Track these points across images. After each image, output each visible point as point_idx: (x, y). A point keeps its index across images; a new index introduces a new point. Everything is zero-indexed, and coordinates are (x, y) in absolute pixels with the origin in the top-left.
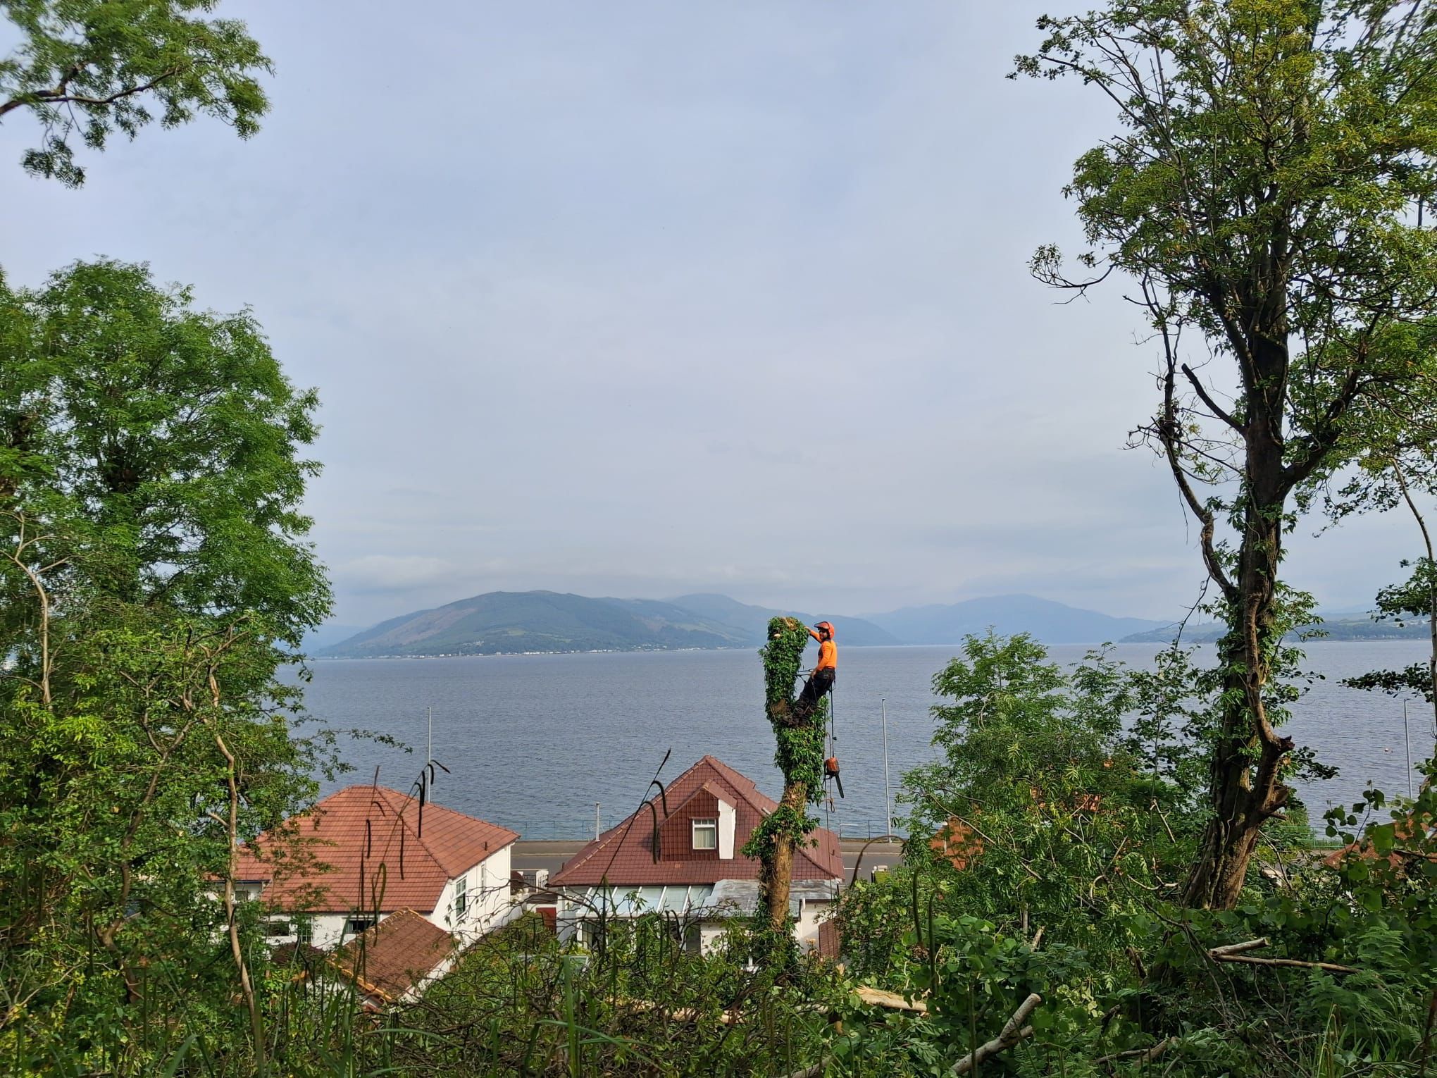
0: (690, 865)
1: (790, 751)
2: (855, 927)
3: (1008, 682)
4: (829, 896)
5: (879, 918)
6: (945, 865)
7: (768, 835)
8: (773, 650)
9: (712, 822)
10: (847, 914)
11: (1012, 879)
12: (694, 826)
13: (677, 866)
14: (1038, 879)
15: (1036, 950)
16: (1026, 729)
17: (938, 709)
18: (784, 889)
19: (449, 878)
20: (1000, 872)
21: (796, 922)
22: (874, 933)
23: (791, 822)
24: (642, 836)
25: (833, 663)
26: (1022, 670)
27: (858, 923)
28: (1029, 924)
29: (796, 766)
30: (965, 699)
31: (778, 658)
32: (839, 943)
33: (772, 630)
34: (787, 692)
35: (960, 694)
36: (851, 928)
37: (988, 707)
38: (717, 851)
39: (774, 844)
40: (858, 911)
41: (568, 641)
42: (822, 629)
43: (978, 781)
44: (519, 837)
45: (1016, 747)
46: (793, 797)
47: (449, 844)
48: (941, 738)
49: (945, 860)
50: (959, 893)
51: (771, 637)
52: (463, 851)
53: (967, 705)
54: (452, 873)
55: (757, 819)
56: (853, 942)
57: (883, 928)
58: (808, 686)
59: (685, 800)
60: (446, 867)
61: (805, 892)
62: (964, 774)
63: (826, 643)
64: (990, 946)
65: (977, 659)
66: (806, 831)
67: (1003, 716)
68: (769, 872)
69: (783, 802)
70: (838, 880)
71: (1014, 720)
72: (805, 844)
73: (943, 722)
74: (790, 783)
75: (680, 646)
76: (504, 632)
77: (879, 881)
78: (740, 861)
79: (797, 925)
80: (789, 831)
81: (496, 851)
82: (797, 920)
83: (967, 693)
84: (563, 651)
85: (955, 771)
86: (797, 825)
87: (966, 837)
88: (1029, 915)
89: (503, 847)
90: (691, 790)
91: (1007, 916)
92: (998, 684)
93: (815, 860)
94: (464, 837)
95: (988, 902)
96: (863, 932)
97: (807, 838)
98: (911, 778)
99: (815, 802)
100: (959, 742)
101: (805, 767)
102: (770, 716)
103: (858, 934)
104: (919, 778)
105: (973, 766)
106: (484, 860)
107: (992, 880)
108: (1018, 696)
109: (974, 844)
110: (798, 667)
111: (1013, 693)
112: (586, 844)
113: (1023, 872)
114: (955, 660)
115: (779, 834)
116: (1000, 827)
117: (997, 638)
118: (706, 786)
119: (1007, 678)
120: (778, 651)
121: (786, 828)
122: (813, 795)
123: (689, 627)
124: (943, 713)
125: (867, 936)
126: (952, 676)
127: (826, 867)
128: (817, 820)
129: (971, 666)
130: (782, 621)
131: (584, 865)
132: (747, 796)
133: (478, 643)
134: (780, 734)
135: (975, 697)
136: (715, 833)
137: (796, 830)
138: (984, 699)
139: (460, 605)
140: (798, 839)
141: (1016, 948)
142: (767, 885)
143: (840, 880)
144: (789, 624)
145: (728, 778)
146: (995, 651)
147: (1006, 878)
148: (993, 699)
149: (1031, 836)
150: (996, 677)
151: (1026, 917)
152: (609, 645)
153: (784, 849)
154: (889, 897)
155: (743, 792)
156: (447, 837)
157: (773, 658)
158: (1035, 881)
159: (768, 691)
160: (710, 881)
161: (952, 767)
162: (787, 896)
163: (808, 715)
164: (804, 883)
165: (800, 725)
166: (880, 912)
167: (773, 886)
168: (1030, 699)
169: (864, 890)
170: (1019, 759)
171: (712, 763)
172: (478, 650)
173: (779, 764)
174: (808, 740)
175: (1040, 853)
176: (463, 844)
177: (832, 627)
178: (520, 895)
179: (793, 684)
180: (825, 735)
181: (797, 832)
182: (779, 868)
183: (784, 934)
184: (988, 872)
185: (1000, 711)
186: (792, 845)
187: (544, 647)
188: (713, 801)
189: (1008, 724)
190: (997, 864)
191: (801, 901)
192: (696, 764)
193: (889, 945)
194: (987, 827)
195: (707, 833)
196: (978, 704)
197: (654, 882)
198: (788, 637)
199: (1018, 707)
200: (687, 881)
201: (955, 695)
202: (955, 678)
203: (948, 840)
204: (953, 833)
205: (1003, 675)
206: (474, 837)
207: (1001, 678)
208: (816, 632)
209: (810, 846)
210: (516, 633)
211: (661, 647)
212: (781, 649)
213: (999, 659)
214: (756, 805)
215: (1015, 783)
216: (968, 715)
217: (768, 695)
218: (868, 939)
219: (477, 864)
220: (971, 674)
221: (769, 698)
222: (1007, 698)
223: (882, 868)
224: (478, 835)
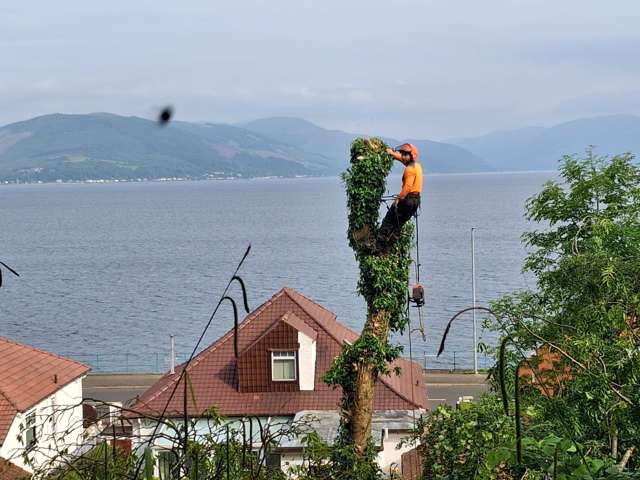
0: (270, 396)
1: (374, 279)
2: (438, 452)
3: (606, 206)
4: (411, 426)
5: (463, 442)
6: (533, 392)
7: (350, 363)
8: (356, 174)
9: (291, 354)
10: (431, 440)
11: (602, 403)
12: (273, 358)
13: (256, 397)
14: (629, 404)
15: (624, 471)
16: (622, 254)
17: (530, 236)
18: (367, 416)
19: (18, 411)
20: (589, 397)
21: (378, 451)
22: (458, 459)
23: (374, 351)
24: (219, 368)
25: (419, 188)
26: (622, 193)
27: (442, 449)
28: (618, 450)
29: (379, 295)
30: (560, 223)
31: (360, 182)
32: (422, 469)
33: (355, 153)
34: (370, 218)
35: (554, 219)
36: (434, 454)
37: (583, 232)
38: (297, 382)
39: (357, 372)
40: (441, 437)
41: (134, 168)
42: (403, 152)
43: (569, 308)
44: (91, 370)
45: (610, 270)
46: (376, 325)
47: (16, 377)
48: (533, 265)
49: (532, 387)
50: (547, 417)
51: (354, 160)
52: (31, 384)
53: (562, 230)
54: (20, 407)
55: (338, 349)
56: (436, 466)
57: (468, 454)
58: (391, 211)
59: (263, 333)
60: (14, 400)
61: (388, 422)
62: (556, 302)
63: (410, 168)
64: (577, 466)
65: (574, 181)
66: (389, 360)
67: (598, 240)
68: (351, 399)
69: (366, 330)
70: (422, 411)
71: (609, 244)
72: (388, 372)
73: (536, 248)
74: (373, 311)
75: (255, 174)
76: (64, 158)
77: (463, 408)
78: (321, 393)
79: (380, 454)
80: (372, 359)
81: (66, 384)
82: (380, 449)
83: (562, 218)
84: (129, 178)
85: (546, 299)
86: (379, 353)
87: (555, 363)
88: (618, 441)
89: (73, 380)
90: (269, 322)
91: (596, 442)
92: (595, 208)
93: (399, 391)
94: (32, 370)
95: (577, 427)
96: (447, 457)
97: (390, 366)
98: (499, 306)
99: (399, 331)
100: (551, 269)
101: (389, 295)
102: (352, 243)
103: (442, 459)
104: (507, 306)
105: (565, 292)
106: (54, 392)
107: (581, 405)
108: (616, 220)
109: (563, 372)
110: (383, 191)
111: (611, 217)
112: (161, 377)
113: (613, 397)
114: (550, 183)
115: (361, 362)
116: (590, 351)
117: (597, 159)
118: (285, 318)
119: (605, 202)
120: (361, 175)
121: (368, 356)
122: (397, 324)
123: (264, 154)
124: (535, 239)
125: (451, 462)
126: (546, 200)
127: (409, 397)
128: (401, 349)
129: (567, 190)
130: (366, 143)
131: (159, 396)
132: (328, 328)
133: (37, 170)
134: (362, 262)
135: (570, 222)
136: (295, 365)
137: (379, 358)
138: (580, 224)
139: (16, 127)
140: (381, 367)
141: (604, 468)
142: (349, 413)
143: (424, 410)
144: (373, 146)
145: (308, 310)
146: (594, 173)
147: (595, 403)
148: (589, 224)
149: (623, 360)
150: (593, 200)
151: (615, 443)
152: (178, 173)
153: (367, 377)
154: (474, 423)
155: (323, 324)
156: (14, 370)
157: (356, 183)
158: (626, 406)
159: (350, 217)
160: (290, 412)
161: (543, 294)
162: (369, 422)
163: (393, 241)
164: (387, 413)
165: (384, 252)
166: (464, 437)
167: (354, 413)
168: (628, 224)
169: (448, 415)
170: (613, 283)
171: (291, 294)
172: (37, 177)
173: (362, 292)
174: (392, 267)
175: (631, 377)
176: (31, 377)
177: (414, 149)
178: (93, 428)
179: (377, 209)
180: (410, 262)
181: (380, 360)
182: (361, 395)
183: (366, 460)
184: (578, 397)
185: (596, 235)
186: (375, 373)
187: (109, 174)
188: (293, 333)
189: (604, 249)
190: (587, 388)
191: (383, 431)
192: (274, 296)
193: (474, 469)
194: (576, 352)
195: (287, 364)
196: (573, 229)
197: (233, 413)
198: (372, 160)
199: (614, 232)
200: (266, 412)
201: (549, 221)
202: (550, 203)
203: (537, 367)
204: (541, 361)
205: (601, 198)
206: (43, 370)
207: (599, 201)
208: (399, 155)
209: (393, 374)
210: (77, 159)
211: (235, 175)
212: (364, 172)
213: (597, 181)
214: (337, 337)
215: (608, 308)
216: (562, 241)
217: (351, 221)
218: (452, 465)
219: (46, 397)
220: (567, 198)
221: (352, 225)
222: (604, 223)
223: (467, 399)
224: (47, 368)
